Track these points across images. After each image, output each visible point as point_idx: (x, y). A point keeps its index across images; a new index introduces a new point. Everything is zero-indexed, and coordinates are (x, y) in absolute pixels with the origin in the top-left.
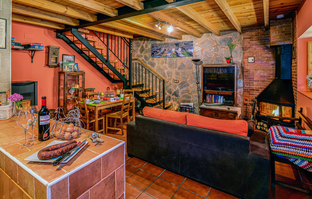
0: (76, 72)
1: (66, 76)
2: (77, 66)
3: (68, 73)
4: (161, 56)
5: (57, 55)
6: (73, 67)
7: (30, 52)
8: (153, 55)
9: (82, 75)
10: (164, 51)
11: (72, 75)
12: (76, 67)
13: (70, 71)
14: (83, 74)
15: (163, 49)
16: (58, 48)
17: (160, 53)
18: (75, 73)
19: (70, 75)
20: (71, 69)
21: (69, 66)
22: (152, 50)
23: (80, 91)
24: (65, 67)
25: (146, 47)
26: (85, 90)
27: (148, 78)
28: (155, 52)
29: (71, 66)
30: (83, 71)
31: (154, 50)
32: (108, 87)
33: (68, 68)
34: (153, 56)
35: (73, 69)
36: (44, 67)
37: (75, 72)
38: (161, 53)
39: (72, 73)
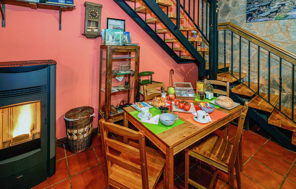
0: (126, 46)
1: (108, 53)
2: (128, 37)
3: (113, 48)
4: (270, 17)
5: (98, 18)
6: (121, 37)
7: (56, 13)
8: (249, 18)
9: (135, 51)
10: (279, 8)
11: (120, 51)
12: (126, 37)
13: (116, 45)
14: (136, 49)
15: (278, 3)
16: (100, 7)
17: (268, 13)
18: (123, 48)
19: (116, 51)
20: (118, 41)
21: (115, 36)
22: (248, 10)
23: (133, 76)
24: (108, 36)
25: (234, 6)
26: (139, 75)
27: (238, 58)
28: (254, 11)
29: (118, 36)
30: (137, 45)
31: (253, 9)
32: (172, 70)
33: (113, 38)
34: (251, 19)
35: (120, 42)
36: (79, 37)
37: (124, 45)
38: (271, 13)
39: (119, 48)
